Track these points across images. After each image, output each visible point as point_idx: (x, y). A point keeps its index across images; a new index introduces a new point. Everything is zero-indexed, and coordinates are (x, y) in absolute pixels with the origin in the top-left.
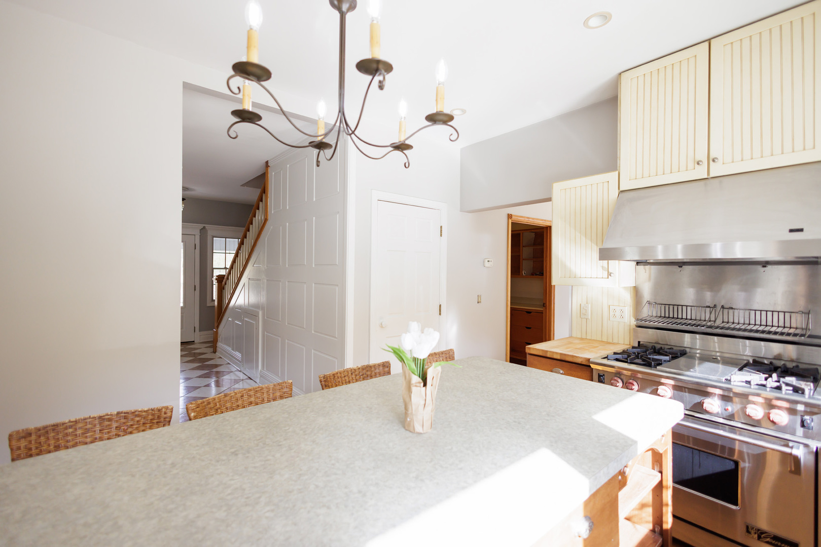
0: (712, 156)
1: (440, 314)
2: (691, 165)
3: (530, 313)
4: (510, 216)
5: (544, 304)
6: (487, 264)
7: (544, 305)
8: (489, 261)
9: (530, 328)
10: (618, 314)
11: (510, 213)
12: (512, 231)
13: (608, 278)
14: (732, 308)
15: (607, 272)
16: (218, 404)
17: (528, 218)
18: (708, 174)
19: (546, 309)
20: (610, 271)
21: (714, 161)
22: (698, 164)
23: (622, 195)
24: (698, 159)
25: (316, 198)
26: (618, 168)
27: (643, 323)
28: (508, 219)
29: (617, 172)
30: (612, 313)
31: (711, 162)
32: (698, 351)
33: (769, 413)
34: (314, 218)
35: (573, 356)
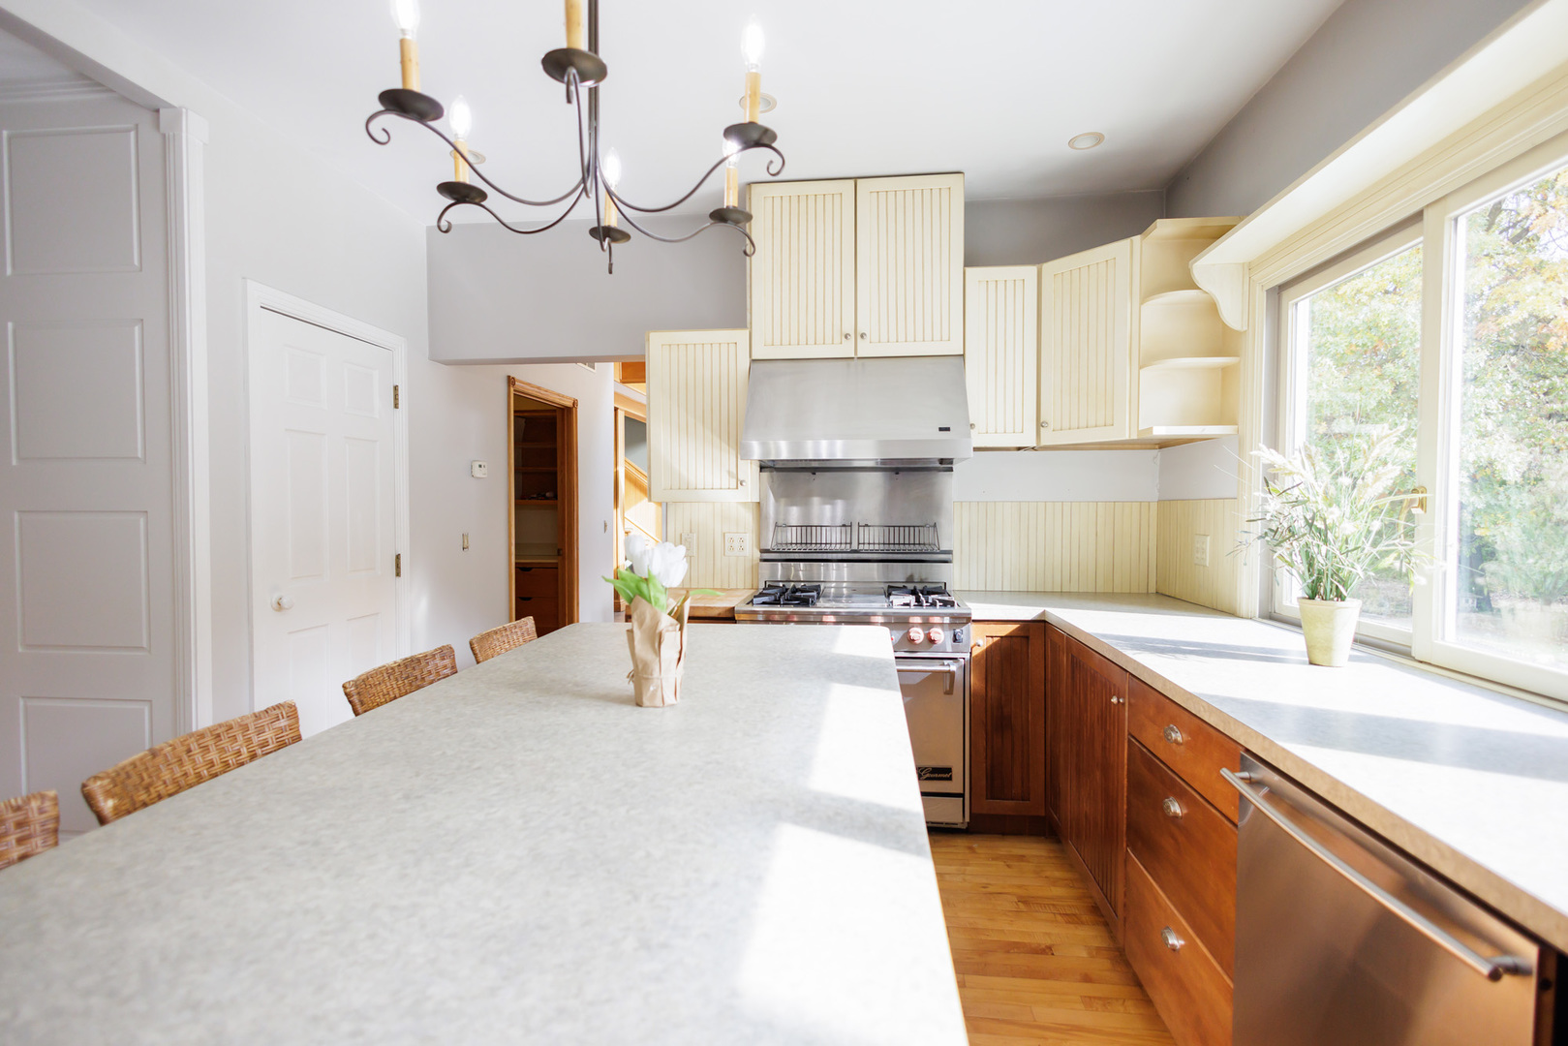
0: (860, 331)
1: (398, 574)
2: (837, 339)
3: (529, 569)
4: (511, 381)
5: (559, 551)
6: (478, 472)
7: (560, 553)
8: (480, 466)
9: (529, 599)
10: (736, 545)
11: (512, 376)
12: (515, 412)
13: (737, 488)
14: (867, 525)
15: (735, 480)
16: (145, 775)
17: (539, 388)
18: (856, 353)
19: (564, 559)
20: (740, 478)
21: (862, 336)
22: (846, 337)
23: (755, 366)
24: (845, 332)
25: (14, 266)
26: (748, 325)
27: (767, 556)
28: (509, 386)
29: (748, 331)
30: (727, 544)
31: (859, 337)
32: (833, 585)
33: (929, 633)
34: (10, 325)
35: (706, 608)
